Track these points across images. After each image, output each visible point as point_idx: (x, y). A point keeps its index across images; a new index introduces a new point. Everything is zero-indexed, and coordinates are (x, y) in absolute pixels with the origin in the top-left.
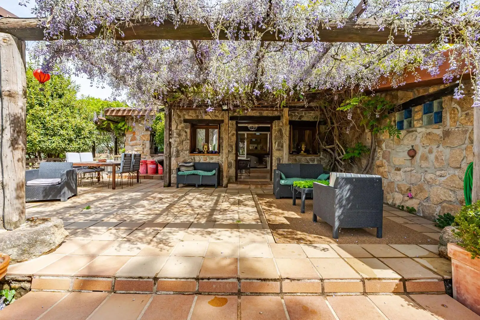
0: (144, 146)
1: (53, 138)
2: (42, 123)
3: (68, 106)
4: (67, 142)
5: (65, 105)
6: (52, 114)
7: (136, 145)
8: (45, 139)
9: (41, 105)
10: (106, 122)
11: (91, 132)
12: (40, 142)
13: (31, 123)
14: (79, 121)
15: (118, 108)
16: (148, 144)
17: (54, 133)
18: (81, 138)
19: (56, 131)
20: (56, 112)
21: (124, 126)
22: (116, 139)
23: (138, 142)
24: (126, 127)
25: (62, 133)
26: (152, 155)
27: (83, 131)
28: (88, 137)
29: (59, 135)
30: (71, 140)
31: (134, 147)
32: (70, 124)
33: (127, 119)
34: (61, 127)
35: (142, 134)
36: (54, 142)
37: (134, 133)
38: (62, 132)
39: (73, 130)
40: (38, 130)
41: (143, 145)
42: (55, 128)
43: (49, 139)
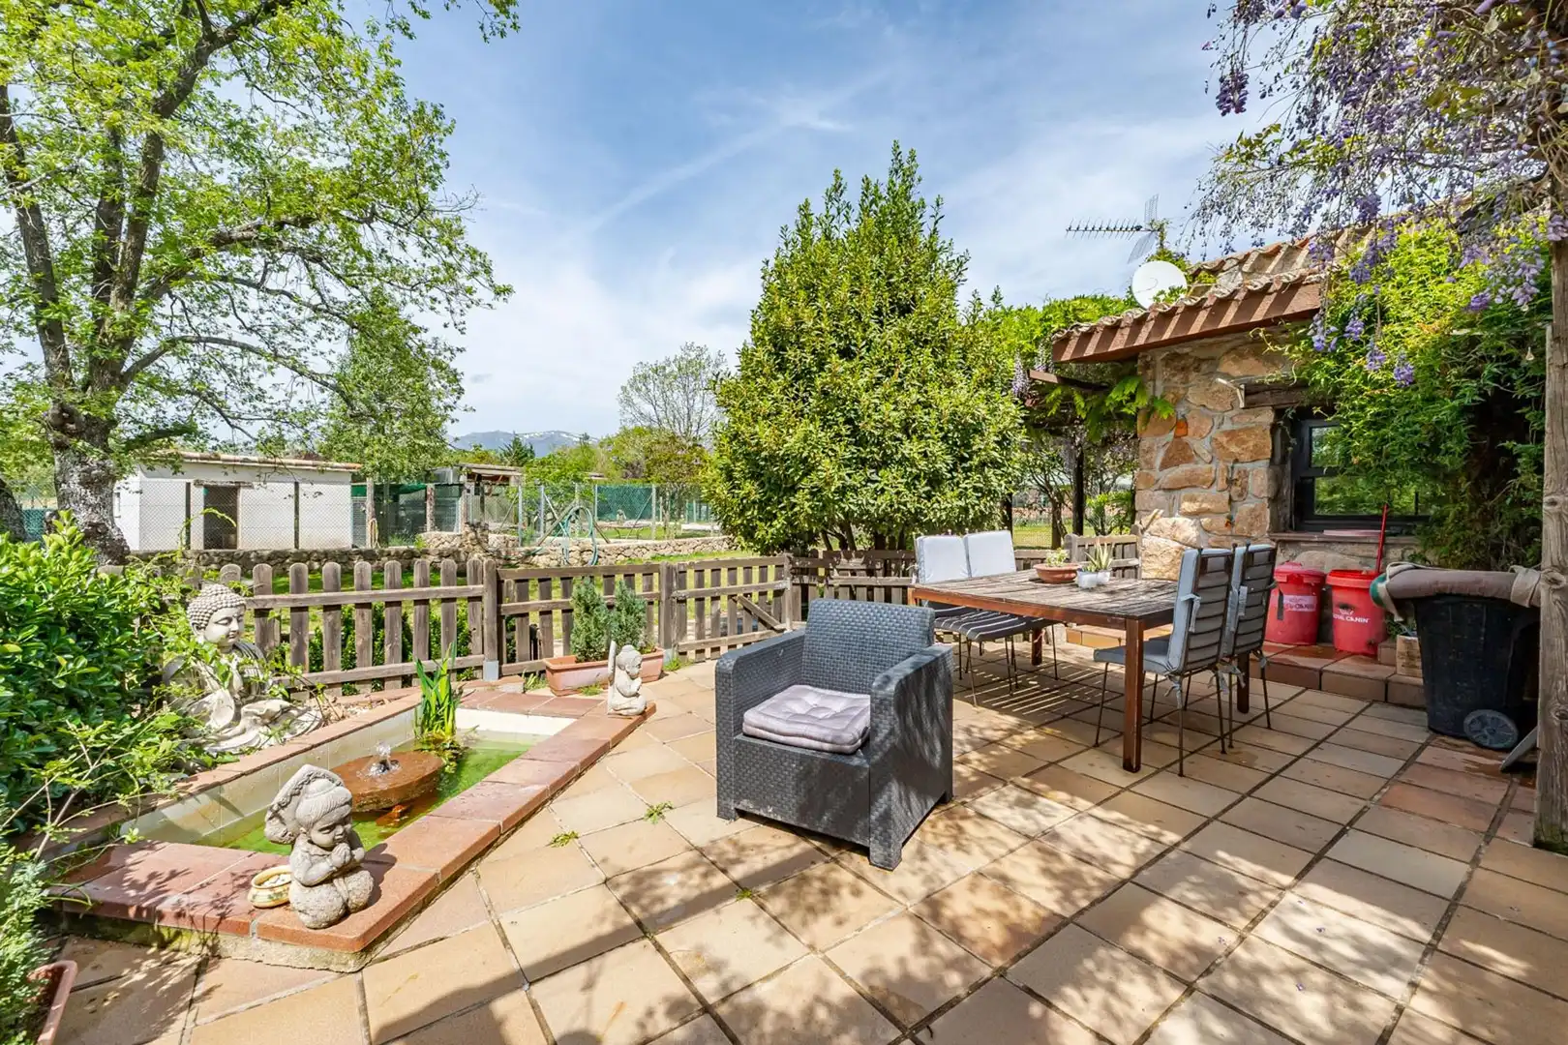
0: (1235, 489)
1: (881, 473)
2: (849, 421)
3: (926, 342)
4: (923, 487)
5: (920, 341)
6: (879, 382)
7: (1191, 483)
8: (858, 479)
9: (846, 353)
10: (1058, 391)
11: (1004, 438)
12: (842, 491)
13: (818, 423)
14: (963, 396)
15: (1107, 321)
16: (1259, 478)
17: (885, 454)
18: (970, 469)
19: (888, 446)
20: (889, 373)
21: (1132, 397)
22: (1080, 461)
23: (1202, 467)
24: (1142, 402)
25: (906, 452)
26: (1285, 536)
27: (978, 438)
28: (996, 464)
29: (900, 463)
30: (935, 480)
31: (1184, 493)
32: (934, 414)
33: (1147, 366)
34: (905, 430)
35: (1227, 426)
36: (883, 491)
37: (1182, 424)
38: (910, 448)
39: (945, 439)
40: (837, 448)
41: (1230, 482)
42: (888, 435)
43: (869, 480)
